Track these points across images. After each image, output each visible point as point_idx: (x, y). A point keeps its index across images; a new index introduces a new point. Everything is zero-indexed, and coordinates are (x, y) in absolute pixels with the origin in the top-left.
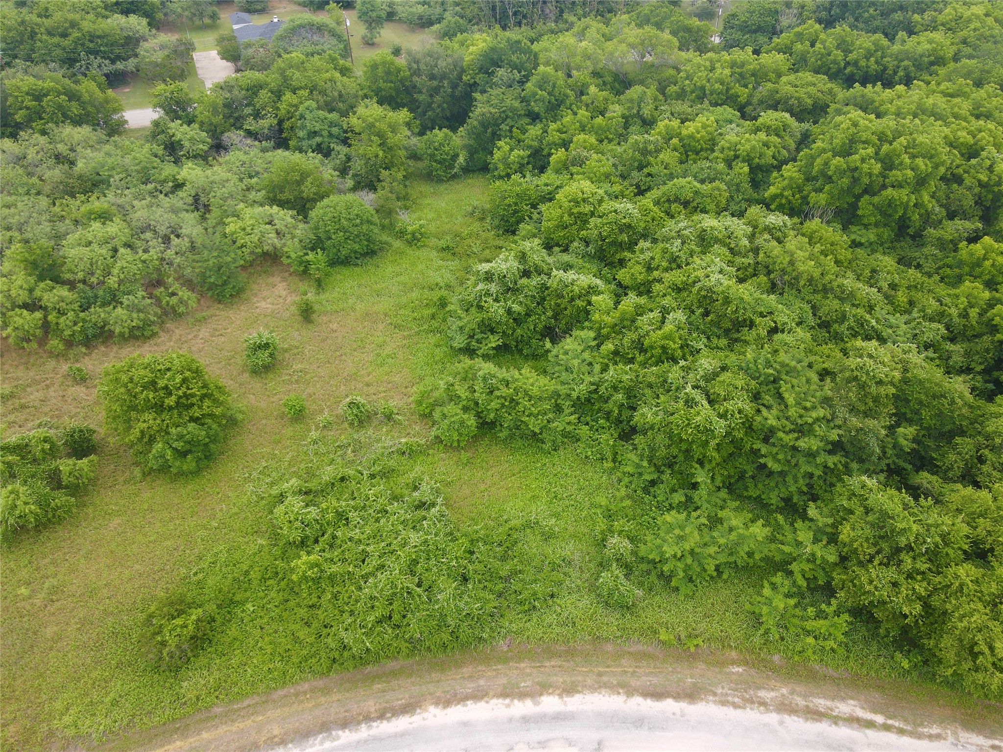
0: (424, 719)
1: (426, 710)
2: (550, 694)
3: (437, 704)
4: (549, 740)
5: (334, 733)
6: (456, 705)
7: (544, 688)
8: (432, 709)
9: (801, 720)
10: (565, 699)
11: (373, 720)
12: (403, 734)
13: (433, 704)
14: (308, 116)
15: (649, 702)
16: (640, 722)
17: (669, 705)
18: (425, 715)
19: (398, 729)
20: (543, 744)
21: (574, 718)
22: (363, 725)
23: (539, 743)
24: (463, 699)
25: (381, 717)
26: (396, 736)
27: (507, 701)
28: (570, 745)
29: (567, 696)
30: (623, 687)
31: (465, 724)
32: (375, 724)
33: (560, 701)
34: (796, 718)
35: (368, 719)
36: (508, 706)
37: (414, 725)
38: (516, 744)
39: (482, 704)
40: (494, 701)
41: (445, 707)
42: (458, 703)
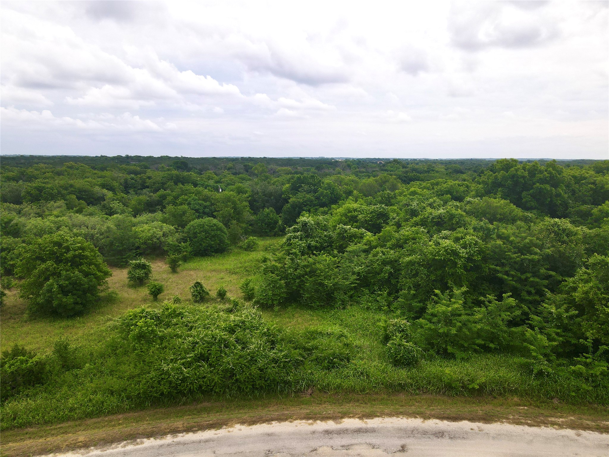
0: (229, 432)
1: (231, 426)
2: (350, 417)
3: (243, 423)
4: (352, 445)
5: (138, 440)
6: (261, 423)
7: (344, 415)
8: (238, 426)
9: (596, 433)
10: (365, 420)
11: (180, 432)
12: (207, 441)
13: (238, 423)
14: (192, 202)
15: (446, 422)
16: (440, 434)
17: (465, 425)
18: (231, 429)
19: (203, 438)
20: (347, 447)
21: (375, 431)
22: (169, 435)
23: (343, 446)
24: (269, 420)
25: (188, 430)
26: (200, 442)
27: (310, 421)
28: (373, 448)
29: (367, 418)
30: (418, 414)
31: (269, 435)
32: (181, 435)
33: (361, 421)
34: (591, 432)
35: (175, 431)
36: (312, 424)
37: (219, 435)
38: (320, 447)
39: (287, 423)
40: (298, 421)
41: (250, 425)
42: (263, 423)
